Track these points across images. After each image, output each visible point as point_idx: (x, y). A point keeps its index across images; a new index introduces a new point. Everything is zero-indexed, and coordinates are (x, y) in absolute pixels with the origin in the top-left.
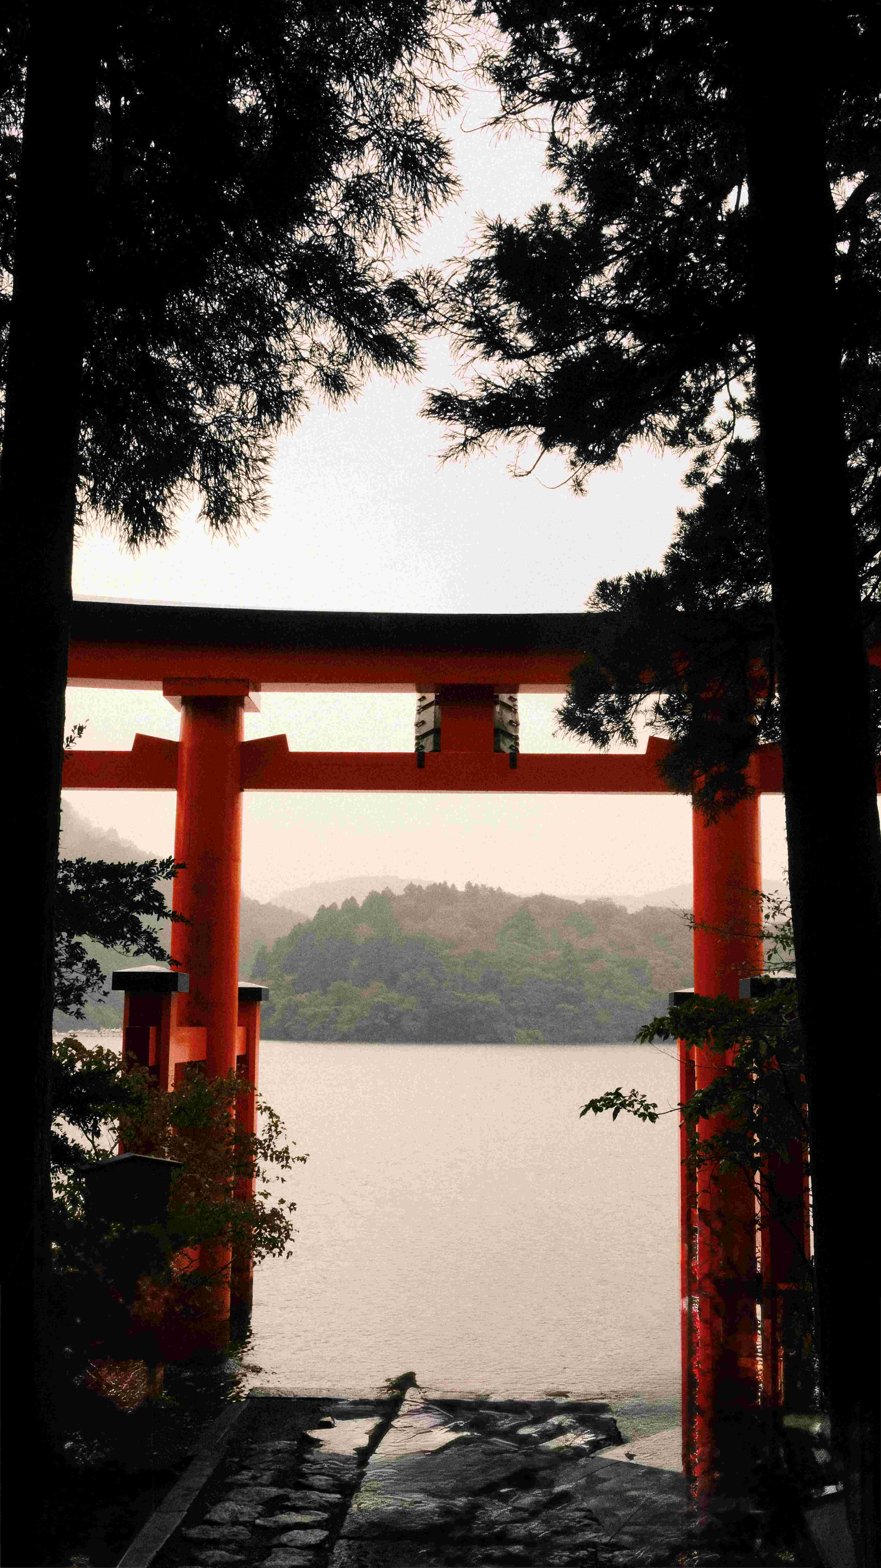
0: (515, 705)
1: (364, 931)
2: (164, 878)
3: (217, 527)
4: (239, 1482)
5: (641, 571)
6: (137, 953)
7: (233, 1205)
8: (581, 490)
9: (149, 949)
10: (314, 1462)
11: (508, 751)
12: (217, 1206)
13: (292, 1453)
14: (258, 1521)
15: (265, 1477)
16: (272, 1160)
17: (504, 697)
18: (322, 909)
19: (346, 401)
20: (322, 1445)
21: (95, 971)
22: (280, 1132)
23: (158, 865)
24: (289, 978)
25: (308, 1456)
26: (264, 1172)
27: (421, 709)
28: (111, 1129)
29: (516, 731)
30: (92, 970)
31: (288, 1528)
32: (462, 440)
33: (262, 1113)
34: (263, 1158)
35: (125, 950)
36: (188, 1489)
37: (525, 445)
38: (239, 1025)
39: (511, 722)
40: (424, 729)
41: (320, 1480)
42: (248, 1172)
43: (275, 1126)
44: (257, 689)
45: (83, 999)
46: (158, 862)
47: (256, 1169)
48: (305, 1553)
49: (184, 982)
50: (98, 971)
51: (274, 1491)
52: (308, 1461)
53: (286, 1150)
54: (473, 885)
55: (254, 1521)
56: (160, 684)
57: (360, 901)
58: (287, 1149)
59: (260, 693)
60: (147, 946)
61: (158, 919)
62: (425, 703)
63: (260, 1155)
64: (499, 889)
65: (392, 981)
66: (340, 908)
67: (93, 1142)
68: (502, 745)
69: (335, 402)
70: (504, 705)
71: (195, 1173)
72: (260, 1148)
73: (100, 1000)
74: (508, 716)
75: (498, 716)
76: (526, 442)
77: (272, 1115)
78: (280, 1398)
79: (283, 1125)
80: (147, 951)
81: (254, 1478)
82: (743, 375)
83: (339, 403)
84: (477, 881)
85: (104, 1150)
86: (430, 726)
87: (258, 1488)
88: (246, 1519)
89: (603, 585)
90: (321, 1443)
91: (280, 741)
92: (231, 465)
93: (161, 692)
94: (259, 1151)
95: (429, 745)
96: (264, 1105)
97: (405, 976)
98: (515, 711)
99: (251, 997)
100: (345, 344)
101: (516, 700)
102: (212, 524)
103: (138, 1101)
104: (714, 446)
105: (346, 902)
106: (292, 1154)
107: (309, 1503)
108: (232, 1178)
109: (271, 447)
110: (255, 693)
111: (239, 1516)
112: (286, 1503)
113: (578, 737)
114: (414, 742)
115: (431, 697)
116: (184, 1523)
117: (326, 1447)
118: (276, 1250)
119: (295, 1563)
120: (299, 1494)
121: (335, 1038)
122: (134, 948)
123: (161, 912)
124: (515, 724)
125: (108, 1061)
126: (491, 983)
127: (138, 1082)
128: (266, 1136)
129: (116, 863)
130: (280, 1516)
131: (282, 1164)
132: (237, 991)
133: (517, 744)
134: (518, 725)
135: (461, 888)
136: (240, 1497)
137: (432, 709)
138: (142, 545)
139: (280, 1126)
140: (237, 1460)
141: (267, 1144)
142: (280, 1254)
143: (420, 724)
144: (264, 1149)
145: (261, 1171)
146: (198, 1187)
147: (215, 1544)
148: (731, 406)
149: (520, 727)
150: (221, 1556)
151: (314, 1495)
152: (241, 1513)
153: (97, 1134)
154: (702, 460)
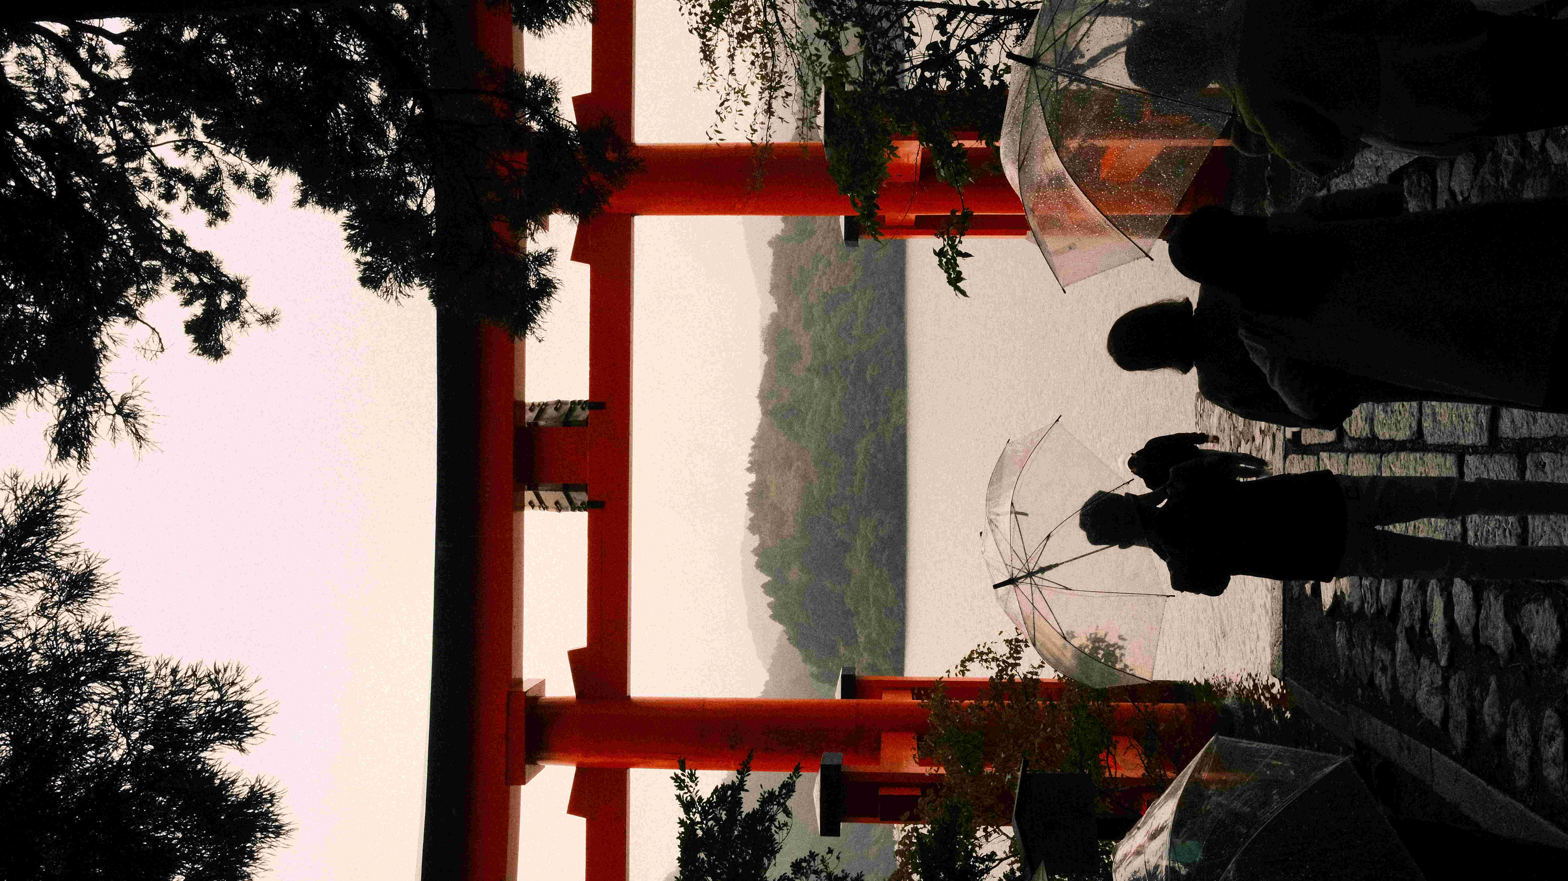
0: (539, 404)
1: (795, 575)
2: (696, 785)
3: (255, 728)
4: (1390, 686)
5: (345, 234)
6: (788, 813)
7: (1069, 701)
8: (273, 316)
9: (782, 801)
10: (1363, 600)
11: (587, 412)
12: (1069, 719)
13: (1350, 627)
14: (1443, 663)
15: (1383, 656)
16: (1020, 658)
17: (530, 416)
18: (774, 617)
19: (103, 573)
20: (1342, 592)
21: (804, 864)
22: (989, 649)
23: (682, 792)
24: (842, 650)
25: (1355, 608)
26: (1033, 667)
27: (543, 505)
28: (987, 840)
29: (565, 403)
30: (803, 868)
31: (1451, 625)
32: (119, 419)
33: (968, 670)
34: (1018, 668)
35: (785, 828)
36: (1401, 748)
37: (121, 336)
38: (881, 698)
39: (556, 409)
40: (564, 502)
41: (1386, 591)
42: (1032, 685)
43: (982, 655)
44: (520, 682)
45: (840, 875)
46: (678, 792)
47: (1029, 676)
48: (1487, 604)
49: (833, 758)
50: (805, 860)
51: (1401, 645)
52: (1362, 607)
53: (1008, 642)
54: (749, 465)
55: (1442, 668)
56: (512, 787)
57: (766, 579)
58: (1006, 641)
59: (524, 680)
60: (779, 804)
61: (747, 791)
62: (536, 502)
63: (1014, 672)
64: (753, 439)
65: (846, 547)
66: (772, 599)
67: (1001, 860)
68: (581, 418)
69: (106, 585)
70: (538, 417)
71: (1034, 744)
72: (1007, 671)
73: (838, 858)
74: (551, 412)
75: (550, 423)
76: (117, 336)
77: (970, 659)
78: (1284, 643)
79: (981, 647)
80: (784, 803)
81: (1384, 669)
82: (147, 135)
83: (108, 580)
84: (745, 460)
85: (1010, 847)
86: (560, 496)
87: (1398, 664)
88: (1439, 677)
89: (365, 281)
90: (1339, 593)
91: (575, 656)
92: (182, 711)
93: (522, 787)
94: (1010, 673)
95: (581, 497)
96: (959, 668)
97: (840, 533)
98: (546, 404)
99: (851, 686)
100: (36, 574)
101: (533, 404)
102: (252, 735)
103: (954, 810)
104: (223, 166)
105: (767, 593)
106: (1013, 636)
107: (1416, 602)
108: (1040, 703)
109: (157, 663)
110: (524, 685)
111: (1435, 685)
112: (1418, 630)
113: (542, 312)
114: (578, 513)
115: (529, 495)
116: (1445, 752)
117: (1344, 587)
118: (1118, 653)
119: (1501, 615)
120: (1405, 614)
121: (901, 604)
122: (781, 817)
123: (737, 788)
124: (559, 404)
125: (912, 844)
126: (846, 447)
127: (935, 810)
128: (993, 665)
129: (679, 842)
130: (1435, 636)
131: (1023, 647)
132: (845, 700)
133: (580, 402)
134: (559, 401)
135: (752, 478)
136: (1410, 686)
137: (542, 494)
138: (283, 820)
139: (982, 649)
140: (1360, 691)
141: (1001, 663)
142: (1120, 648)
143: (559, 507)
144: (1007, 667)
145: (1031, 670)
146: (1050, 739)
147: (1474, 715)
148: (183, 150)
149: (562, 399)
150: (1492, 706)
151: (1406, 597)
152: (1432, 683)
153: (991, 857)
154: (239, 179)
